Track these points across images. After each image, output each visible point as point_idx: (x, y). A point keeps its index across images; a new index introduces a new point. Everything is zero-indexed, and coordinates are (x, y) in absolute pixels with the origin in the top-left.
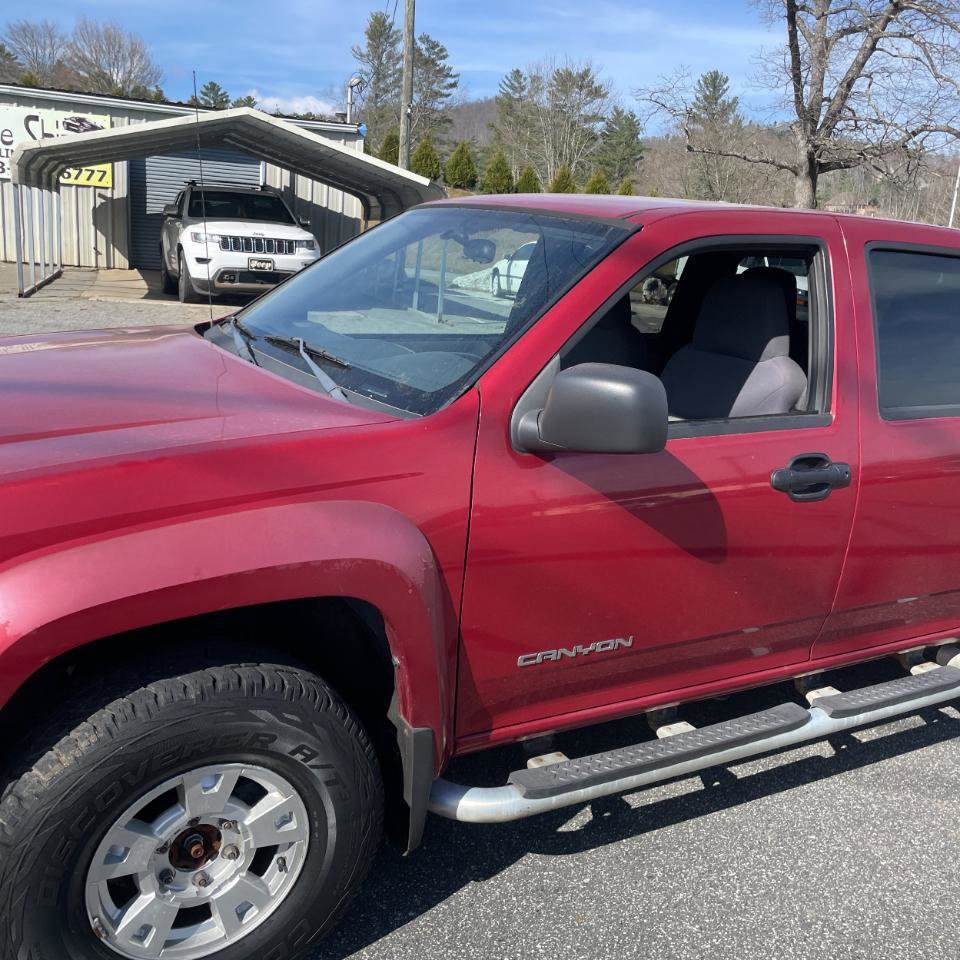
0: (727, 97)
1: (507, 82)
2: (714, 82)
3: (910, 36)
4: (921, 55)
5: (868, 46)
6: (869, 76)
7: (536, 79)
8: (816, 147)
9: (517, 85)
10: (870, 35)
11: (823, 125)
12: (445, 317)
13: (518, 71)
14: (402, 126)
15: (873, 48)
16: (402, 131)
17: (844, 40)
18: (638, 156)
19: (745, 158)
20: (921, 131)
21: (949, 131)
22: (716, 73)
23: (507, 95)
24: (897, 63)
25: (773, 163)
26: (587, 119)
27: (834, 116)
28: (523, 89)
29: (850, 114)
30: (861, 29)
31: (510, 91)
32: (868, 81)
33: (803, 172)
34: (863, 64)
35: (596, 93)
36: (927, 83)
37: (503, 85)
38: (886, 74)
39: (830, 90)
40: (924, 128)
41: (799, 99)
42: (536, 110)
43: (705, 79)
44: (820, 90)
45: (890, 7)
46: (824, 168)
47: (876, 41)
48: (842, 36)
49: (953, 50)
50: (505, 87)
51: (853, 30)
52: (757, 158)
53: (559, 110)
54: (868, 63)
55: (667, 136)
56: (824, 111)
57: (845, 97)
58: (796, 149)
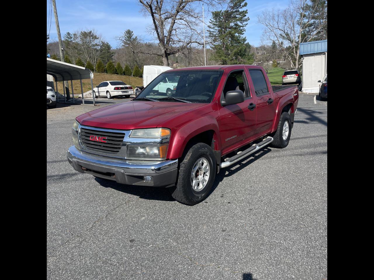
0: (134, 37)
1: (66, 36)
2: (129, 33)
3: (183, 19)
4: (187, 24)
5: (173, 22)
6: (175, 30)
7: (75, 35)
8: (167, 49)
9: (69, 37)
10: (173, 19)
11: (166, 43)
12: (96, 104)
13: (68, 33)
14: (61, 53)
15: (174, 23)
16: (61, 55)
17: (166, 21)
18: (112, 55)
19: (149, 53)
20: (190, 43)
21: (196, 42)
22: (129, 30)
23: (66, 40)
24: (181, 26)
25: (156, 54)
26: (94, 45)
27: (169, 41)
28: (71, 38)
29: (172, 40)
30: (170, 18)
31: (68, 39)
32: (175, 31)
33: (164, 56)
34: (173, 27)
35: (95, 38)
36: (189, 31)
37: (64, 37)
38: (179, 29)
39: (166, 33)
40: (191, 42)
41: (159, 37)
42: (77, 44)
43: (126, 32)
44: (163, 34)
45: (176, 12)
46: (169, 54)
47: (174, 21)
48: (165, 20)
49: (194, 22)
50: (65, 38)
51: (168, 18)
52: (152, 53)
53: (84, 43)
54: (174, 27)
55: (117, 48)
56: (166, 40)
57: (170, 36)
58: (161, 50)
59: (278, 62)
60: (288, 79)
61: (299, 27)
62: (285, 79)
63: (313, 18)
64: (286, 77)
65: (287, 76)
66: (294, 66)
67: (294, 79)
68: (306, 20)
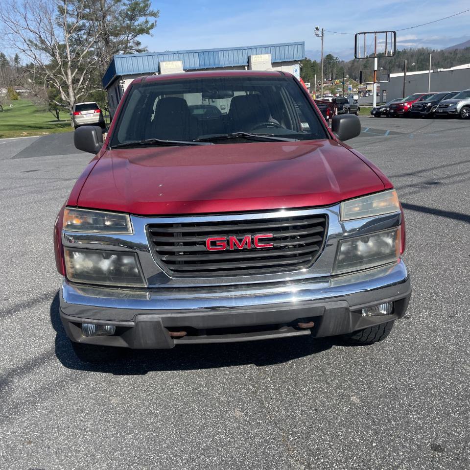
59: (18, 91)
60: (83, 117)
61: (61, 30)
62: (80, 117)
63: (83, 17)
64: (80, 115)
65: (82, 112)
66: (66, 97)
67: (94, 117)
68: (70, 20)
